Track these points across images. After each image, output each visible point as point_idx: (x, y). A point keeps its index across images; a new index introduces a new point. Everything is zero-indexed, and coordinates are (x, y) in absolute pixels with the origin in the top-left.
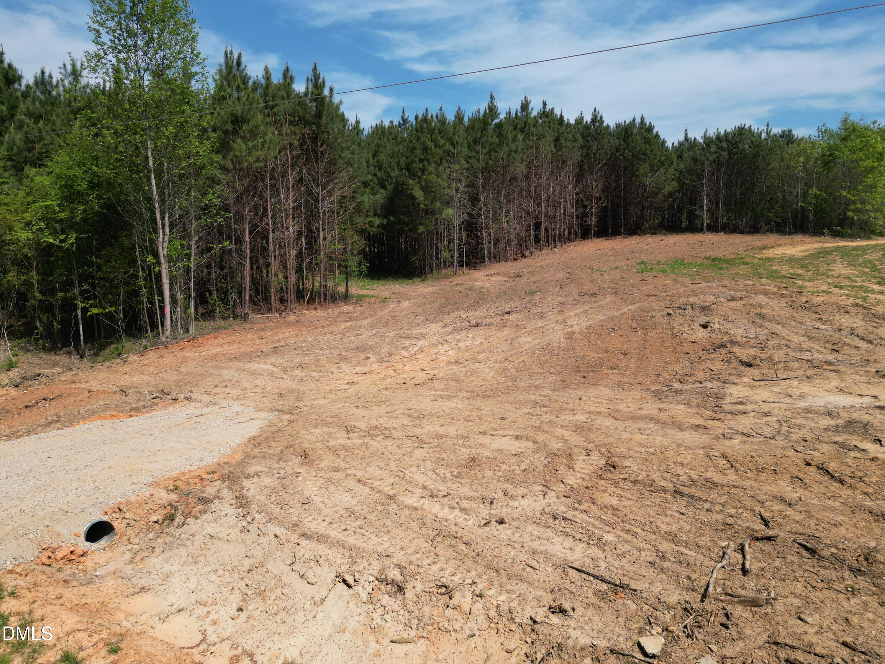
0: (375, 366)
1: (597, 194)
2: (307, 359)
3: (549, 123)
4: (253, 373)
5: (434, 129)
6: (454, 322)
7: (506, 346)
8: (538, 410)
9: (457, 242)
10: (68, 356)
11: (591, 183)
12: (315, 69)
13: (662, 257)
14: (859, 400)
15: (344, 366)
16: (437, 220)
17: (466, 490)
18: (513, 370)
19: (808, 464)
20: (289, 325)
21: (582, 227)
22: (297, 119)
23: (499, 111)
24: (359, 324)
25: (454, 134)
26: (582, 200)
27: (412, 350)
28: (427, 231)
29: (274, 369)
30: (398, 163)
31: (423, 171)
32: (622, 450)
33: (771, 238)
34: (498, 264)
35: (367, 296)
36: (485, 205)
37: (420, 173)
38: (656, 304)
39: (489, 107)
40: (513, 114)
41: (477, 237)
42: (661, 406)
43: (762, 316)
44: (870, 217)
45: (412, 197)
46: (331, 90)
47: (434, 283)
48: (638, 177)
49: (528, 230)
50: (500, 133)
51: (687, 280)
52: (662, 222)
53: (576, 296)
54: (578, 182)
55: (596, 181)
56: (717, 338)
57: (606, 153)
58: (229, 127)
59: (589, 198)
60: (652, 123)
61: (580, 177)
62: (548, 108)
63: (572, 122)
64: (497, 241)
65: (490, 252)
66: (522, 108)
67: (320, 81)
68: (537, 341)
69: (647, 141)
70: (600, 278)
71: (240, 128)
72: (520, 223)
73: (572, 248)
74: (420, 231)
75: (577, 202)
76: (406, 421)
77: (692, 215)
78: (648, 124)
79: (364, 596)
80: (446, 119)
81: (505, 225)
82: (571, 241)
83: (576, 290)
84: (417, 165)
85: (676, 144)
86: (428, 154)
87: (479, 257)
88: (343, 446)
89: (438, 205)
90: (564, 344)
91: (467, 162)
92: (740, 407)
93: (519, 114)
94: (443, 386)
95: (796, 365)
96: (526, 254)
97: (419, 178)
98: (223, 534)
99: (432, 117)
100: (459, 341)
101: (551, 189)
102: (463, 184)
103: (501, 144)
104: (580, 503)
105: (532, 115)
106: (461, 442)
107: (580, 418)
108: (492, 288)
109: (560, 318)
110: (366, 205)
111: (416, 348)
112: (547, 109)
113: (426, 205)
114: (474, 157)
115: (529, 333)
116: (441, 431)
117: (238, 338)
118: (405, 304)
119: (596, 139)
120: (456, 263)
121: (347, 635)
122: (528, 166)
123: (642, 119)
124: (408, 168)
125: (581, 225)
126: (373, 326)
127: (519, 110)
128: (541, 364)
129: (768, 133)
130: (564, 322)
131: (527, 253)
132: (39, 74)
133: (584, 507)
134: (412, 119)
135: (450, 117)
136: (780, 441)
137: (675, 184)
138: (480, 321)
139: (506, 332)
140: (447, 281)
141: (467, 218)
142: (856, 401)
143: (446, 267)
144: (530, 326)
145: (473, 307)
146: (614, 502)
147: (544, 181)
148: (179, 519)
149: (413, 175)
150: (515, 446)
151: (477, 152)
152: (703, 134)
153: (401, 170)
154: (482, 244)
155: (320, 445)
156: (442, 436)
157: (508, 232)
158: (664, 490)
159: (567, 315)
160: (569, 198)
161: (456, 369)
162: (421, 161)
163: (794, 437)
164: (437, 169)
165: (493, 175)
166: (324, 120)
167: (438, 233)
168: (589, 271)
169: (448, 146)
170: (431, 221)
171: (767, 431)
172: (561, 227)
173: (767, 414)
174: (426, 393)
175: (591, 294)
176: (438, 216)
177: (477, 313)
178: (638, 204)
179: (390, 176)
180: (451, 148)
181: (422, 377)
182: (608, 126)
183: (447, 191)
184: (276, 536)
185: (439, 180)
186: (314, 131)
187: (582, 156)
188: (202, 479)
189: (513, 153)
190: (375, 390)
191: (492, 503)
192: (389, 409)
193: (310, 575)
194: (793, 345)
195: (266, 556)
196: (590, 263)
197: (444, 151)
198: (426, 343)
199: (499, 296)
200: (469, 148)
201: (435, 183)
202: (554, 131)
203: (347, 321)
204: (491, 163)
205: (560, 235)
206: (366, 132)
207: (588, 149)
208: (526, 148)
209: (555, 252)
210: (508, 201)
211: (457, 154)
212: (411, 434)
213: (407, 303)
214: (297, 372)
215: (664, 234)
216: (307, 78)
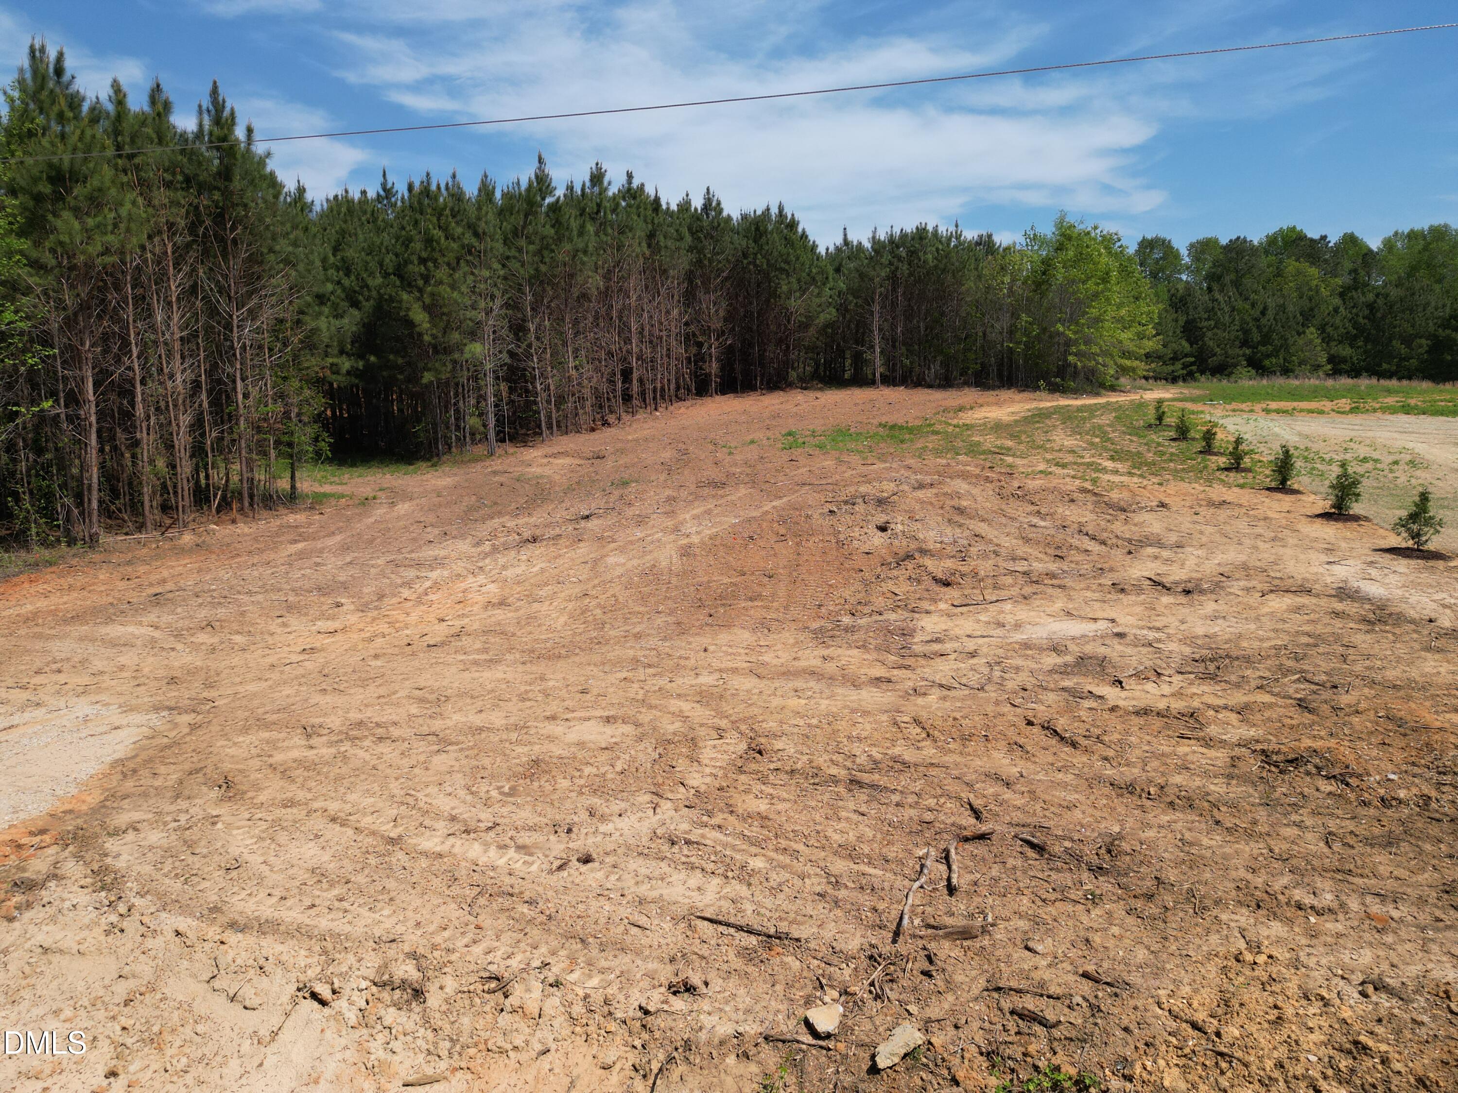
0: (353, 618)
1: (717, 325)
2: (221, 612)
3: (638, 207)
4: (113, 644)
5: (444, 209)
6: (493, 535)
7: (584, 573)
8: (641, 673)
9: (491, 400)
11: (708, 308)
12: (214, 91)
13: (818, 425)
14: (1092, 626)
15: (294, 622)
16: (455, 362)
17: (525, 815)
18: (598, 611)
19: (1030, 723)
20: (182, 551)
21: (696, 376)
22: (180, 178)
23: (553, 184)
24: (319, 545)
25: (479, 219)
26: (694, 335)
27: (420, 588)
28: (439, 380)
29: (157, 634)
30: (381, 264)
31: (426, 279)
32: (771, 725)
33: (969, 395)
34: (565, 437)
35: (332, 495)
36: (538, 338)
37: (420, 283)
38: (812, 498)
39: (537, 176)
40: (578, 189)
41: (527, 391)
42: (826, 652)
43: (961, 511)
44: (1098, 363)
45: (410, 324)
46: (250, 131)
47: (455, 470)
48: (778, 297)
49: (611, 382)
50: (557, 221)
51: (855, 459)
52: (816, 370)
53: (693, 487)
54: (687, 305)
55: (715, 303)
56: (901, 545)
57: (728, 261)
58: (46, 189)
59: (706, 331)
60: (796, 216)
61: (689, 297)
62: (635, 183)
63: (674, 207)
64: (561, 400)
65: (550, 418)
66: (591, 180)
67: (226, 113)
68: (635, 562)
69: (789, 242)
70: (728, 458)
71: (69, 191)
72: (597, 370)
73: (683, 410)
74: (425, 381)
75: (687, 337)
76: (414, 710)
77: (859, 360)
78: (789, 216)
79: (352, 1016)
80: (463, 193)
81: (573, 372)
82: (681, 400)
83: (693, 478)
84: (415, 268)
85: (832, 249)
86: (433, 250)
87: (532, 425)
88: (299, 762)
89: (456, 336)
90: (677, 564)
91: (504, 266)
92: (936, 647)
93: (588, 190)
94: (478, 645)
95: (1009, 580)
96: (611, 421)
97: (420, 290)
98: (69, 943)
99: (438, 188)
100: (504, 567)
101: (646, 315)
102: (498, 302)
103: (559, 238)
104: (710, 814)
105: (610, 193)
106: (514, 736)
107: (707, 679)
108: (557, 477)
109: (670, 523)
110: (325, 336)
111: (428, 584)
112: (633, 186)
113: (434, 336)
114: (515, 258)
115: (622, 550)
116: (478, 720)
117: (80, 579)
118: (403, 508)
119: (712, 237)
120: (492, 435)
122: (607, 277)
123: (781, 209)
124: (399, 272)
125: (695, 375)
126: (346, 548)
127: (588, 184)
128: (643, 599)
129: (958, 238)
130: (676, 529)
131: (611, 418)
133: (717, 820)
134: (401, 189)
135: (470, 189)
136: (992, 693)
137: (832, 311)
138: (538, 532)
139: (583, 550)
140: (479, 466)
141: (508, 360)
142: (1088, 628)
143: (474, 442)
144: (621, 537)
146: (762, 806)
147: (633, 301)
149: (408, 284)
150: (606, 734)
151: (520, 250)
152: (870, 235)
153: (386, 275)
154: (535, 403)
155: (256, 763)
156: (481, 729)
157: (579, 384)
158: (834, 780)
159: (681, 517)
160: (674, 330)
161: (500, 614)
162: (423, 261)
163: (1010, 685)
164: (451, 276)
165: (549, 288)
166: (236, 184)
167: (457, 385)
168: (711, 447)
169: (469, 239)
170: (444, 365)
171: (974, 679)
172: (664, 376)
173: (973, 655)
174: (450, 659)
175: (715, 484)
176: (456, 356)
177: (532, 520)
178: (780, 341)
179: (367, 286)
180: (474, 241)
181: (440, 631)
182: (729, 218)
183: (470, 314)
184: (178, 933)
185: (455, 294)
186: (218, 201)
187: (691, 263)
188: (19, 846)
189: (580, 255)
190: (354, 660)
191: (569, 831)
192: (382, 691)
193: (248, 994)
194: (1003, 552)
195: (159, 972)
196: (712, 435)
197: (463, 247)
198: (446, 573)
199: (569, 490)
200: (505, 243)
201: (449, 299)
202: (645, 221)
203: (295, 542)
204: (543, 268)
205: (663, 389)
206: (317, 208)
207: (699, 252)
208: (601, 247)
209: (657, 418)
210: (577, 334)
211: (485, 251)
212: (425, 730)
213: (407, 505)
214: (202, 637)
215: (821, 389)
216: (200, 106)
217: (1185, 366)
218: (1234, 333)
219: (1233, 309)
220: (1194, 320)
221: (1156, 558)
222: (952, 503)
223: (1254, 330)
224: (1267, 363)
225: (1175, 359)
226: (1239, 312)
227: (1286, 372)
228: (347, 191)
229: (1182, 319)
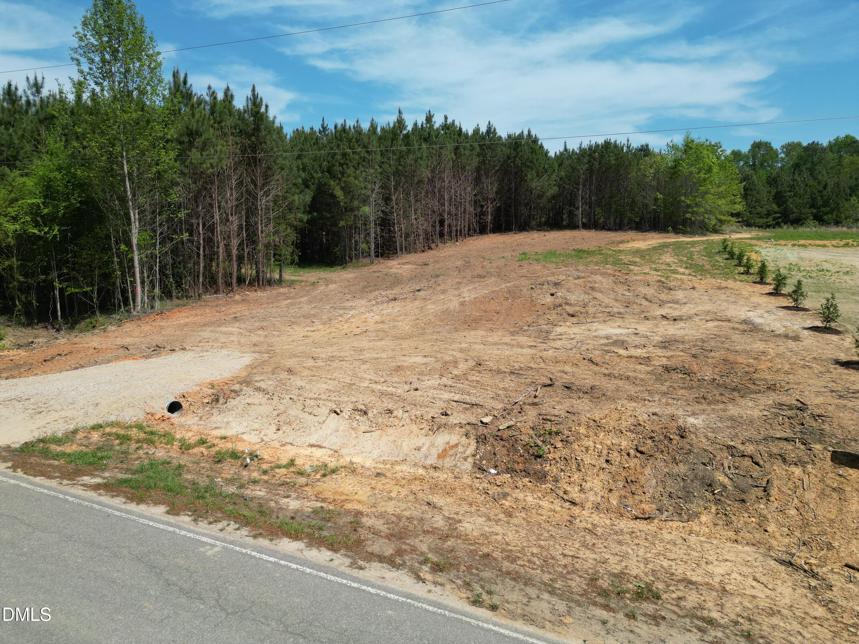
0: (320, 327)
1: (492, 195)
2: (265, 324)
3: (450, 134)
4: (225, 333)
5: (352, 139)
6: (376, 298)
7: (417, 312)
8: (439, 343)
9: (373, 235)
10: (45, 330)
11: (487, 186)
12: (254, 90)
13: (539, 250)
14: (627, 331)
15: (296, 328)
16: (355, 216)
17: (396, 379)
18: (423, 324)
19: (584, 359)
20: (237, 302)
21: (480, 224)
22: (238, 131)
23: (406, 124)
24: (298, 301)
25: (369, 144)
26: (479, 201)
27: (346, 317)
28: (347, 225)
29: (241, 331)
30: (320, 166)
31: (342, 174)
32: (486, 358)
34: (409, 255)
35: (297, 281)
36: (397, 204)
37: (340, 176)
38: (524, 282)
39: (398, 120)
40: (419, 124)
41: (390, 231)
42: (513, 338)
43: (593, 289)
44: (705, 218)
45: (333, 196)
46: (267, 106)
47: (355, 270)
48: (526, 181)
49: (434, 226)
50: (408, 142)
51: (552, 266)
52: (548, 220)
53: (470, 278)
54: (476, 185)
55: (491, 184)
56: (558, 301)
57: (500, 161)
58: (186, 139)
59: (485, 199)
60: (537, 136)
61: (477, 181)
62: (449, 121)
63: (470, 132)
64: (407, 235)
65: (402, 245)
66: (426, 120)
67: (258, 100)
68: (439, 308)
69: (533, 151)
70: (489, 265)
71: (194, 139)
72: (426, 220)
73: (471, 241)
74: (340, 225)
75: (475, 202)
76: (352, 353)
77: (571, 214)
78: (534, 136)
79: (347, 417)
80: (362, 130)
81: (414, 221)
82: (471, 236)
83: (470, 274)
84: (337, 168)
85: (558, 153)
86: (347, 159)
87: (392, 248)
88: (314, 366)
89: (356, 203)
90: (458, 308)
91: (381, 167)
92: (559, 337)
93: (424, 126)
94: (374, 335)
95: (601, 315)
96: (433, 247)
97: (340, 180)
98: (256, 401)
99: (350, 127)
100: (382, 310)
101: (453, 191)
102: (377, 186)
103: (409, 151)
104: (459, 380)
105: (435, 128)
106: (390, 360)
107: (464, 345)
108: (405, 274)
109: (457, 293)
110: (297, 203)
111: (349, 316)
112: (448, 123)
113: (345, 203)
114: (386, 162)
115: (434, 303)
116: (377, 356)
117: (199, 312)
118: (332, 287)
119: (490, 148)
120: (372, 253)
121: (340, 432)
122: (433, 171)
123: (529, 132)
124: (329, 171)
125: (479, 222)
126: (310, 302)
127: (425, 122)
128: (442, 321)
129: (628, 147)
130: (459, 295)
131: (433, 246)
132: (6, 86)
133: (462, 381)
134: (331, 127)
135: (365, 126)
136: (574, 351)
137: (556, 188)
138: (397, 296)
139: (417, 303)
140: (366, 269)
141: (382, 215)
142: (624, 331)
143: (364, 257)
144: (434, 298)
145: (392, 286)
146: (478, 379)
147: (446, 184)
148: (221, 401)
149: (333, 176)
150: (425, 360)
151: (389, 159)
152: (579, 146)
153: (323, 172)
154: (394, 237)
155: (298, 366)
156: (378, 358)
157: (417, 228)
158: (505, 372)
159: (462, 290)
160: (468, 199)
161: (381, 326)
162: (341, 165)
163: (582, 348)
164: (355, 172)
165: (403, 178)
166: (263, 133)
167: (356, 227)
168: (482, 260)
169: (364, 154)
170: (350, 217)
171: (569, 346)
172: (462, 224)
173: (572, 339)
174: (363, 339)
175: (480, 276)
176: (356, 213)
177: (394, 292)
178: (527, 205)
179: (313, 177)
180: (366, 155)
181: (358, 331)
182: (500, 138)
183: (364, 192)
184: (291, 398)
185: (356, 182)
186: (254, 142)
187: (479, 163)
188: (227, 384)
189: (419, 160)
190: (326, 339)
191: (411, 383)
192: (339, 348)
193: (315, 412)
194: (603, 304)
195: (286, 408)
196: (483, 254)
197: (361, 158)
198: (357, 312)
199: (410, 279)
200: (381, 155)
201: (354, 183)
202: (454, 141)
203: (286, 299)
204: (400, 168)
205: (461, 230)
206: (288, 137)
207: (484, 156)
208: (431, 155)
209: (457, 245)
210: (417, 201)
211: (372, 160)
212: (357, 358)
213: (334, 286)
214: (260, 332)
215: (548, 231)
216: (247, 97)
217: (774, 219)
218: (805, 201)
219: (806, 185)
220: (781, 192)
221: (671, 307)
222: (591, 285)
223: (819, 198)
224: (825, 217)
225: (768, 215)
226: (810, 187)
227: (837, 223)
228: (303, 128)
229: (774, 192)
